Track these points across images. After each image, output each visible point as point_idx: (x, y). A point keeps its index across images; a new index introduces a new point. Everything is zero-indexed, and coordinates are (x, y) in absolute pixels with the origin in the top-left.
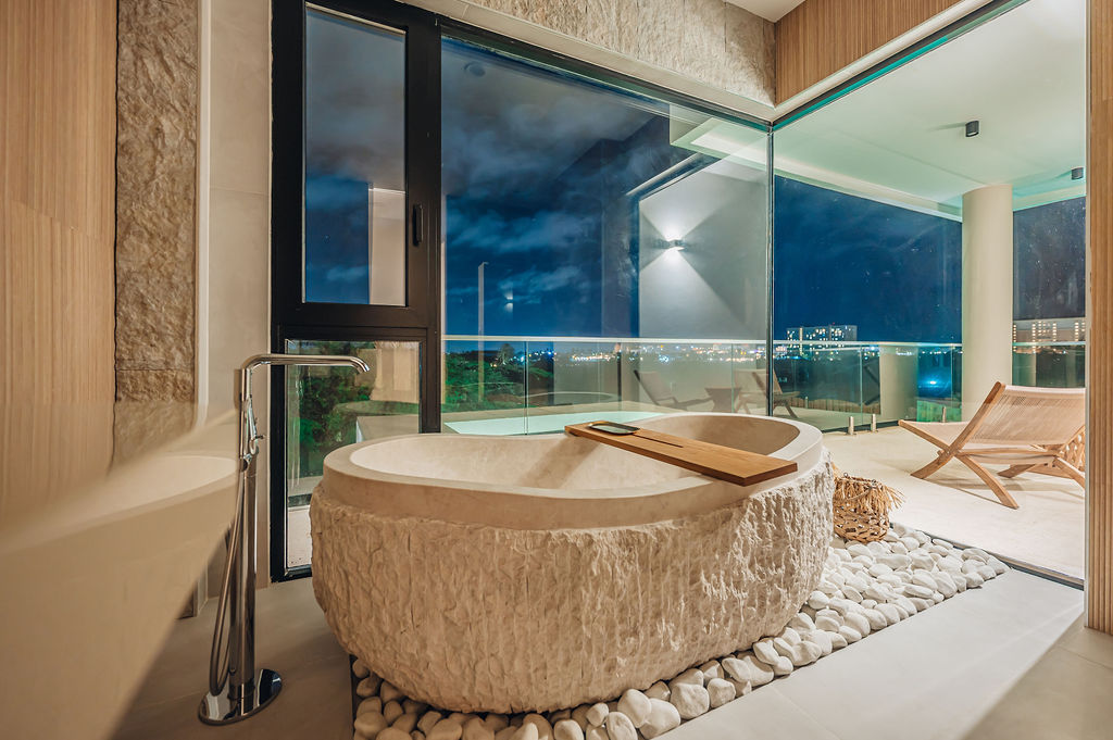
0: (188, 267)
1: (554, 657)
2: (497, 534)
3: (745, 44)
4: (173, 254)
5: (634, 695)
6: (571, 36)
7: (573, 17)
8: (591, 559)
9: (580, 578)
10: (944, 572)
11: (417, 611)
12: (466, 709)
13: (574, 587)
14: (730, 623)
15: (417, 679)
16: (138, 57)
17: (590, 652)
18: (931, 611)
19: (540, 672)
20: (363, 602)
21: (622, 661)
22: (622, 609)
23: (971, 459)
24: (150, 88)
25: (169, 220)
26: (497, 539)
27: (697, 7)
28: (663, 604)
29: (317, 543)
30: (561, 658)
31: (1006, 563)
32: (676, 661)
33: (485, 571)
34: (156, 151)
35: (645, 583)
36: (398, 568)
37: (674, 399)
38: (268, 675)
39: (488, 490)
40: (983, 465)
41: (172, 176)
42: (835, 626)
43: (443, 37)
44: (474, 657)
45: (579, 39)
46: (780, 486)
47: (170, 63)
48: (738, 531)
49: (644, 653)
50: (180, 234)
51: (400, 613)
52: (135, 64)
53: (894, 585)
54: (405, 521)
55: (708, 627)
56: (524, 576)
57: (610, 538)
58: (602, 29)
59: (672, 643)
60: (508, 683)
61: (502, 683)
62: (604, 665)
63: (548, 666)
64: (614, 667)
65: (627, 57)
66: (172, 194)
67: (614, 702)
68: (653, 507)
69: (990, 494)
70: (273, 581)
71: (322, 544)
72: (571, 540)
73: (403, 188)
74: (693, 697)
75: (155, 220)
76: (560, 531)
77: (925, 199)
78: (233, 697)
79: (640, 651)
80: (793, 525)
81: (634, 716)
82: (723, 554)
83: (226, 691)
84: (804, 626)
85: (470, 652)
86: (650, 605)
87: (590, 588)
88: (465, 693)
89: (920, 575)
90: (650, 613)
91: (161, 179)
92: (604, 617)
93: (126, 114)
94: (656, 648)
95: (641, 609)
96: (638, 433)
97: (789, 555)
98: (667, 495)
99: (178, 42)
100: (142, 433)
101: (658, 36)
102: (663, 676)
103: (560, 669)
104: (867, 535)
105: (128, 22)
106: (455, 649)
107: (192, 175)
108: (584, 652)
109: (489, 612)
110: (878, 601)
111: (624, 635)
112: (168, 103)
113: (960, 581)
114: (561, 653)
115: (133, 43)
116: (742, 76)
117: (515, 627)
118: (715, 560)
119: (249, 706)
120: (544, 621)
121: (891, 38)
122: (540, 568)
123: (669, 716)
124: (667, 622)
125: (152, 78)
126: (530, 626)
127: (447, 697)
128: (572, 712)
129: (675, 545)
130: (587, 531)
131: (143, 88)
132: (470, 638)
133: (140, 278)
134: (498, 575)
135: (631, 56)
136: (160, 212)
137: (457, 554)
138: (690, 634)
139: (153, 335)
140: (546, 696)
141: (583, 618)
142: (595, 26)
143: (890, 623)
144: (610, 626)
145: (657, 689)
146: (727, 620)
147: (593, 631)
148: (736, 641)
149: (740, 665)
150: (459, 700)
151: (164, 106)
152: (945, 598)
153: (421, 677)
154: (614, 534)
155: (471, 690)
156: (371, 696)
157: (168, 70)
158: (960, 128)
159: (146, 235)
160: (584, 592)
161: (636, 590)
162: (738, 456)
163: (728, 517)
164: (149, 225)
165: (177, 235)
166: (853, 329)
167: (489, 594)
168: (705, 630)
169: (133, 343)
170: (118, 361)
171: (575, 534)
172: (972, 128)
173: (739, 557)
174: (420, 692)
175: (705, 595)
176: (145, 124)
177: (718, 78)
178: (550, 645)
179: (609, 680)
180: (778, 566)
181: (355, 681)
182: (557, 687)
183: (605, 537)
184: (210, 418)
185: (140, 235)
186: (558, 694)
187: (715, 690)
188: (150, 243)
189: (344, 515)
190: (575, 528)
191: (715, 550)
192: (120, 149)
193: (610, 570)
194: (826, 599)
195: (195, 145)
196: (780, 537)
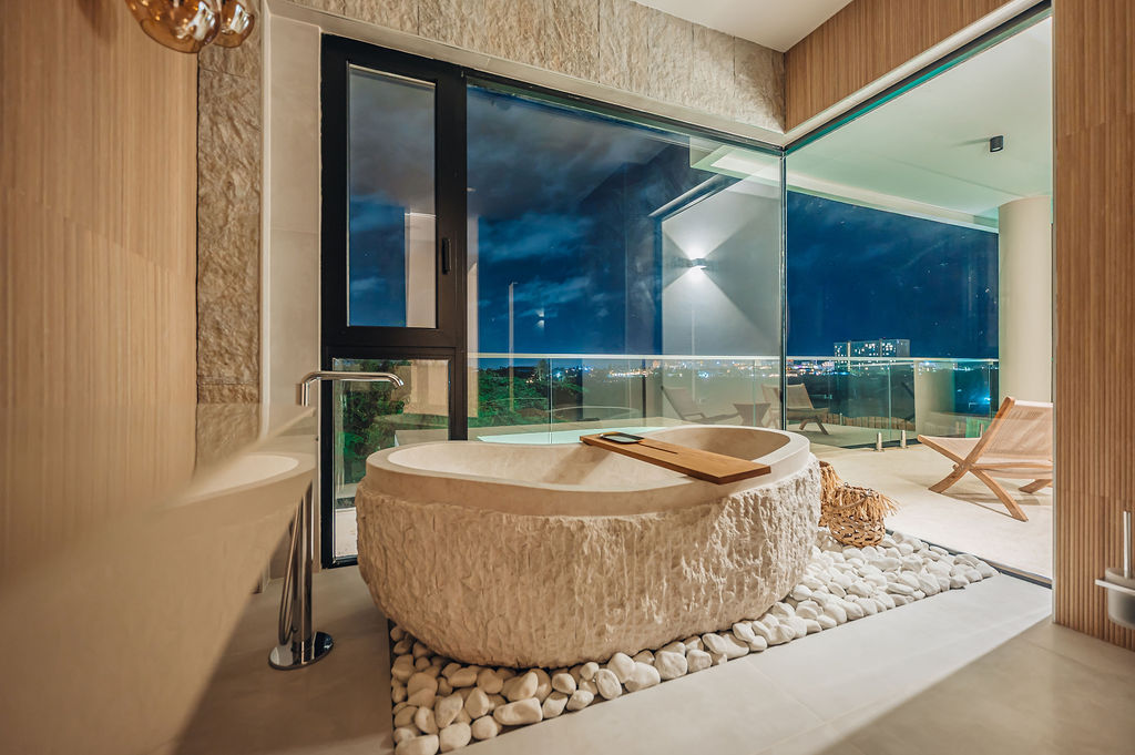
0: (254, 298)
1: (551, 620)
2: (504, 518)
3: (754, 76)
4: (242, 287)
5: (622, 658)
6: (584, 79)
7: (587, 63)
8: (583, 541)
9: (573, 556)
10: (931, 574)
11: (440, 579)
12: (481, 661)
13: (568, 563)
14: (710, 603)
15: (440, 633)
16: (214, 123)
17: (582, 618)
18: (909, 607)
19: (539, 633)
20: (397, 570)
21: (610, 628)
22: (611, 584)
23: (985, 473)
24: (223, 149)
25: (239, 258)
26: (505, 521)
27: (705, 44)
28: (647, 582)
29: (362, 527)
30: (557, 621)
31: (997, 569)
32: (660, 632)
33: (494, 546)
34: (229, 202)
35: (630, 565)
36: (425, 543)
37: (702, 414)
38: (321, 637)
39: (498, 482)
40: (996, 479)
41: (241, 221)
42: (813, 615)
43: (469, 86)
44: (486, 616)
45: (592, 82)
46: (758, 488)
47: (239, 126)
48: (716, 525)
49: (630, 623)
50: (248, 271)
51: (426, 580)
52: (212, 129)
53: (878, 583)
54: (431, 506)
55: (688, 605)
56: (527, 552)
57: (600, 524)
58: (614, 71)
59: (655, 617)
60: (514, 640)
61: (509, 639)
62: (595, 631)
63: (547, 626)
64: (603, 633)
65: (638, 95)
66: (242, 236)
67: (604, 663)
68: (639, 501)
69: (1002, 507)
70: (323, 568)
71: (366, 527)
72: (566, 525)
73: (433, 211)
74: (673, 663)
75: (228, 258)
76: (557, 517)
77: (957, 213)
78: (295, 650)
79: (626, 621)
80: (770, 522)
81: (620, 673)
82: (703, 543)
83: (290, 645)
84: (784, 613)
85: (483, 614)
86: (635, 582)
87: (582, 565)
88: (480, 648)
89: (906, 576)
90: (636, 589)
91: (232, 225)
92: (594, 590)
93: (205, 172)
94: (641, 620)
95: (627, 586)
96: (643, 442)
97: (766, 548)
98: (651, 491)
99: (246, 108)
100: (218, 438)
101: (668, 74)
102: (648, 646)
103: (557, 631)
104: (862, 540)
105: (206, 95)
106: (471, 610)
107: (257, 220)
108: (576, 617)
109: (497, 581)
110: (859, 596)
111: (611, 606)
112: (238, 160)
113: (945, 582)
114: (557, 617)
115: (210, 111)
116: (751, 106)
117: (519, 593)
118: (695, 548)
119: (307, 658)
120: (543, 590)
121: (889, 69)
122: (540, 546)
123: (649, 675)
124: (650, 598)
125: (225, 140)
126: (532, 594)
127: (465, 650)
128: (569, 669)
129: (658, 533)
130: (580, 518)
131: (218, 149)
132: (482, 601)
133: (217, 308)
134: (505, 550)
135: (641, 93)
136: (231, 252)
137: (472, 533)
138: (672, 611)
139: (227, 355)
140: (546, 652)
141: (576, 589)
142: (607, 69)
143: (867, 615)
144: (600, 598)
145: (642, 656)
146: (706, 601)
147: (584, 600)
148: (716, 620)
149: (716, 639)
150: (476, 654)
151: (234, 163)
152: (927, 596)
153: (444, 633)
154: (604, 521)
155: (484, 645)
156: (405, 654)
157: (238, 133)
158: (984, 144)
159: (221, 271)
160: (576, 568)
161: (622, 569)
162: (723, 461)
163: (708, 512)
164: (223, 264)
165: (245, 270)
166: (905, 343)
167: (497, 566)
168: (686, 607)
169: (211, 362)
170: (199, 377)
171: (569, 521)
172: (996, 144)
173: (718, 546)
174: (444, 646)
175: (685, 578)
176: (219, 179)
177: (727, 109)
178: (549, 610)
179: (599, 643)
180: (755, 558)
181: (393, 643)
182: (555, 646)
183: (596, 524)
184: (271, 428)
185: (217, 272)
186: (555, 652)
187: (694, 658)
188: (223, 278)
189: (383, 501)
190: (568, 515)
191: (694, 540)
192: (200, 201)
193: (599, 549)
194: (810, 593)
195: (259, 194)
196: (757, 531)
